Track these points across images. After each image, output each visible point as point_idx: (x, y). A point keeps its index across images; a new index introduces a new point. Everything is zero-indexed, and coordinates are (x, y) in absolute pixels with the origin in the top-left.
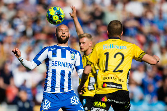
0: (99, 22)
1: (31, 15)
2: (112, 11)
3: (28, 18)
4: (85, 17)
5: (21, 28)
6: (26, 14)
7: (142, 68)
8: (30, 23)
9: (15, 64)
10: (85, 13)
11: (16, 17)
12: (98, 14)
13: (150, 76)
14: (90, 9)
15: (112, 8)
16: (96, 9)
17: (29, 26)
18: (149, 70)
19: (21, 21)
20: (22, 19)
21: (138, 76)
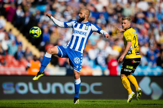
0: (119, 14)
1: (76, 9)
2: (128, 7)
3: (74, 11)
4: (110, 11)
5: (69, 17)
6: (72, 8)
7: (147, 45)
8: (75, 15)
9: (65, 41)
10: (111, 8)
11: (66, 10)
12: (119, 9)
13: (152, 50)
14: (114, 6)
15: (129, 5)
16: (118, 6)
17: (74, 16)
18: (152, 46)
19: (69, 13)
20: (70, 12)
21: (144, 50)
